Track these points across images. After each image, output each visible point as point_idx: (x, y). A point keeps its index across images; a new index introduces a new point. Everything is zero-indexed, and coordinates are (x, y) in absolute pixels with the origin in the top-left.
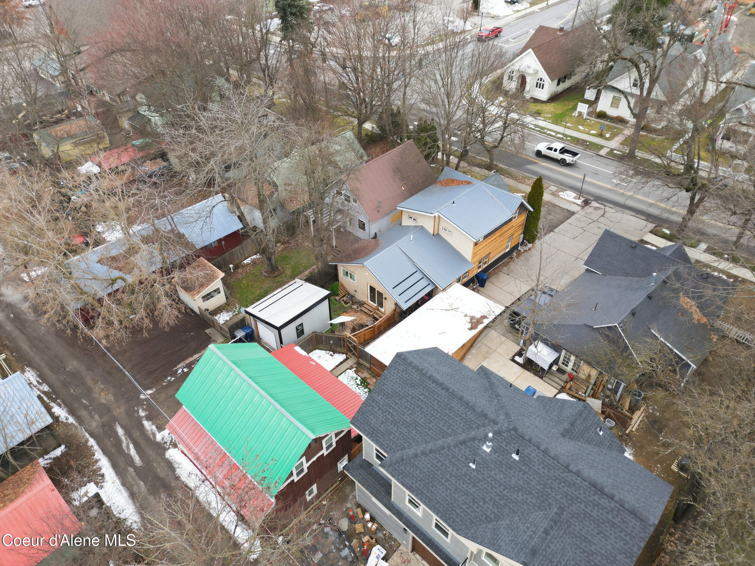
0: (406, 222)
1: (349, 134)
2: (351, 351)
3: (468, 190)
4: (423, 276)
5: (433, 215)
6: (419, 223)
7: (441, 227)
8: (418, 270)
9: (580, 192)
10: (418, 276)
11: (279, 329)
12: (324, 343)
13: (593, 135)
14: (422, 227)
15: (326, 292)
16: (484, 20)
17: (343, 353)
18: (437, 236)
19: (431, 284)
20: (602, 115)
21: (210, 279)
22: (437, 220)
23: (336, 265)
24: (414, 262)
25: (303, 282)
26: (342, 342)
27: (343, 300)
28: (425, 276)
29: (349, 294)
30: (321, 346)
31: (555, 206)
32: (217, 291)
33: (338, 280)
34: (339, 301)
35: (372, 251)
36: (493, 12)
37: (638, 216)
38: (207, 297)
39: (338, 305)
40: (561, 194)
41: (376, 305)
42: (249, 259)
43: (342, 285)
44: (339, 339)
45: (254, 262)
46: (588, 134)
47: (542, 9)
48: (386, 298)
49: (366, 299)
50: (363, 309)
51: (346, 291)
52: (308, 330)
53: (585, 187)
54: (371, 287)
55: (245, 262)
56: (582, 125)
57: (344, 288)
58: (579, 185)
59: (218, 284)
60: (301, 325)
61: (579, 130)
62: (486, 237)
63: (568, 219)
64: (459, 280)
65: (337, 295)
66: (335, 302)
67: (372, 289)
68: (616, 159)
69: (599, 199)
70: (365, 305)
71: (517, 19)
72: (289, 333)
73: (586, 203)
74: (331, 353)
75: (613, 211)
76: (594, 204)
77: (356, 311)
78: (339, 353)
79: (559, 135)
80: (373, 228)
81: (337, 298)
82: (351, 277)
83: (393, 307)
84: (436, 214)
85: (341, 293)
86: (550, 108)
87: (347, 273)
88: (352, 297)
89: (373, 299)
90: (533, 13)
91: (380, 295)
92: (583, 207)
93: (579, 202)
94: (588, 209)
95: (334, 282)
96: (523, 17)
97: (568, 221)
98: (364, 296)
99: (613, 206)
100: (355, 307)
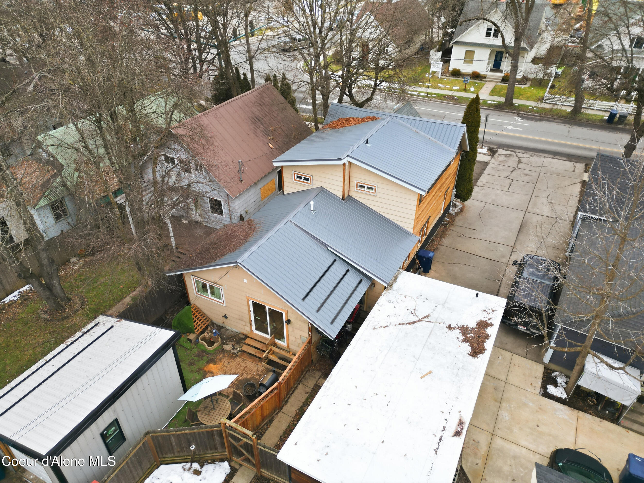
0: (291, 186)
2: (240, 454)
4: (347, 267)
5: (341, 163)
6: (315, 184)
7: (353, 184)
8: (337, 258)
10: (339, 269)
12: (176, 449)
13: (457, 90)
14: (322, 190)
15: (167, 334)
17: (222, 460)
18: (349, 200)
19: (364, 279)
20: (456, 73)
22: (347, 172)
23: (182, 275)
24: (326, 246)
25: (113, 321)
26: (217, 438)
27: (204, 339)
28: (350, 268)
29: (213, 324)
30: (170, 456)
33: (188, 303)
34: (197, 342)
35: (246, 237)
37: (557, 157)
39: (196, 350)
41: (268, 336)
42: (16, 293)
43: (198, 310)
44: (210, 434)
45: (24, 298)
46: (451, 90)
48: (288, 322)
49: (248, 329)
50: (245, 348)
51: (207, 319)
52: (133, 431)
54: (255, 304)
55: (7, 300)
56: (441, 84)
57: (203, 315)
60: (116, 422)
61: (440, 88)
63: (484, 169)
65: (191, 331)
66: (188, 345)
67: (259, 309)
68: (494, 109)
69: (502, 146)
70: (248, 341)
73: (492, 151)
74: (196, 466)
75: (528, 156)
76: (500, 151)
77: (233, 356)
78: (212, 461)
79: (421, 94)
80: (235, 208)
81: (192, 336)
82: (213, 293)
83: (306, 334)
84: (345, 161)
85: (198, 325)
87: (204, 286)
88: (220, 328)
89: (261, 327)
91: (277, 315)
92: (492, 156)
93: (484, 151)
94: (497, 157)
95: (182, 308)
97: (486, 172)
98: (242, 323)
99: (523, 151)
100: (228, 347)
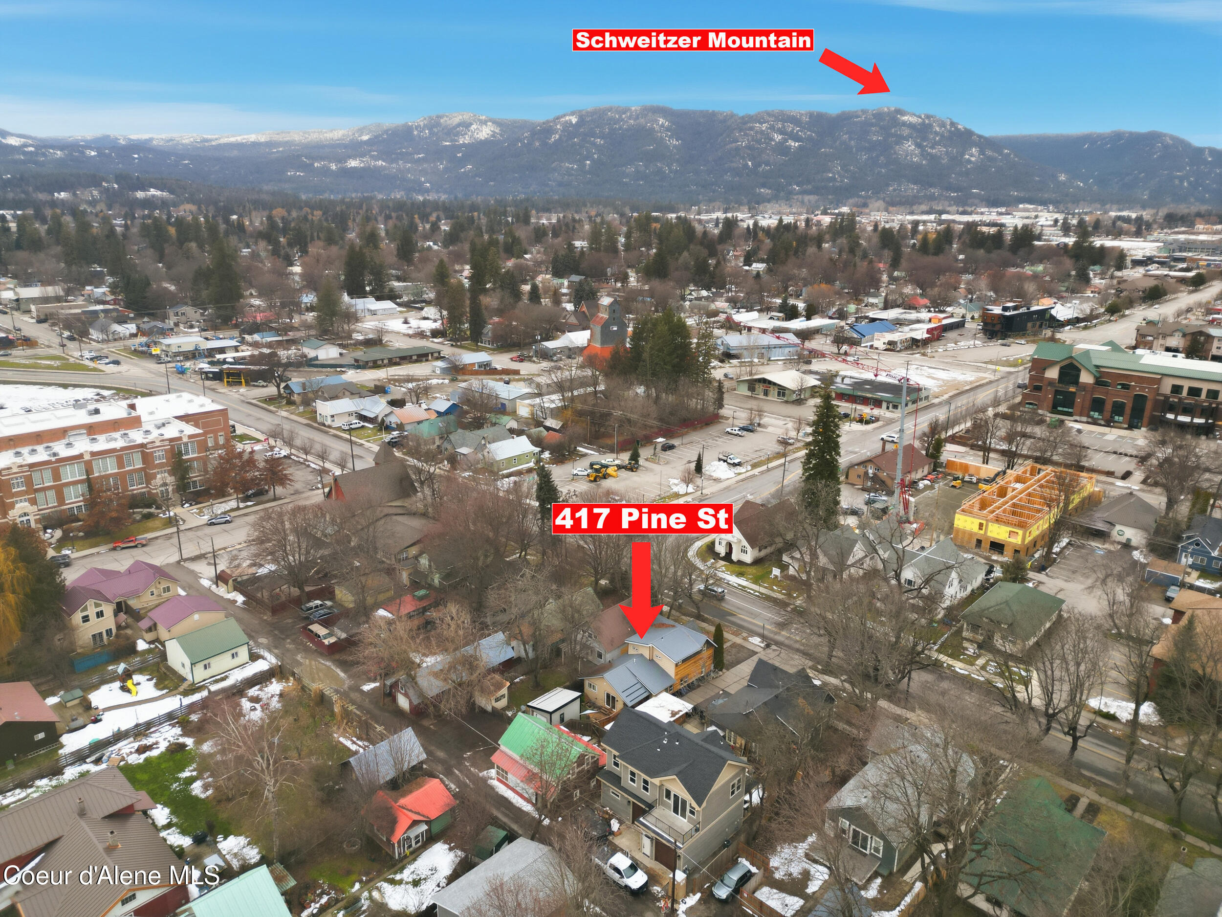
0: (631, 651)
1: (590, 590)
3: (673, 630)
5: (649, 646)
6: (640, 652)
7: (654, 655)
8: (639, 682)
9: (763, 637)
10: (638, 686)
11: (551, 713)
12: (577, 728)
13: (784, 594)
14: (641, 654)
15: (578, 694)
16: (706, 483)
18: (652, 661)
19: (647, 691)
20: (793, 578)
21: (499, 687)
22: (652, 650)
23: (583, 678)
24: (636, 677)
26: (589, 727)
28: (643, 686)
29: (592, 697)
31: (743, 647)
32: (503, 696)
33: (585, 688)
36: (715, 475)
38: (497, 700)
39: (586, 704)
40: (750, 639)
41: (610, 707)
42: (519, 679)
43: (588, 692)
44: (587, 726)
45: (522, 681)
46: (780, 593)
47: (762, 473)
48: (617, 701)
49: (603, 704)
50: (601, 710)
51: (590, 695)
52: (566, 718)
53: (766, 633)
54: (607, 693)
55: (516, 681)
56: (775, 585)
57: (590, 693)
58: (761, 631)
59: (504, 691)
60: (564, 712)
61: (772, 590)
62: (684, 661)
63: (752, 657)
64: (666, 690)
65: (585, 697)
66: (583, 701)
67: (608, 695)
69: (777, 643)
70: (602, 708)
71: (737, 482)
72: (556, 717)
73: (768, 646)
76: (774, 647)
80: (608, 657)
81: (585, 699)
82: (593, 687)
84: (651, 646)
85: (587, 696)
86: (752, 570)
87: (590, 684)
88: (594, 699)
89: (608, 703)
90: (754, 476)
91: (613, 698)
92: (764, 649)
93: (762, 645)
94: (769, 651)
95: (582, 689)
96: (742, 480)
98: (602, 702)
99: (787, 649)
100: (596, 706)
